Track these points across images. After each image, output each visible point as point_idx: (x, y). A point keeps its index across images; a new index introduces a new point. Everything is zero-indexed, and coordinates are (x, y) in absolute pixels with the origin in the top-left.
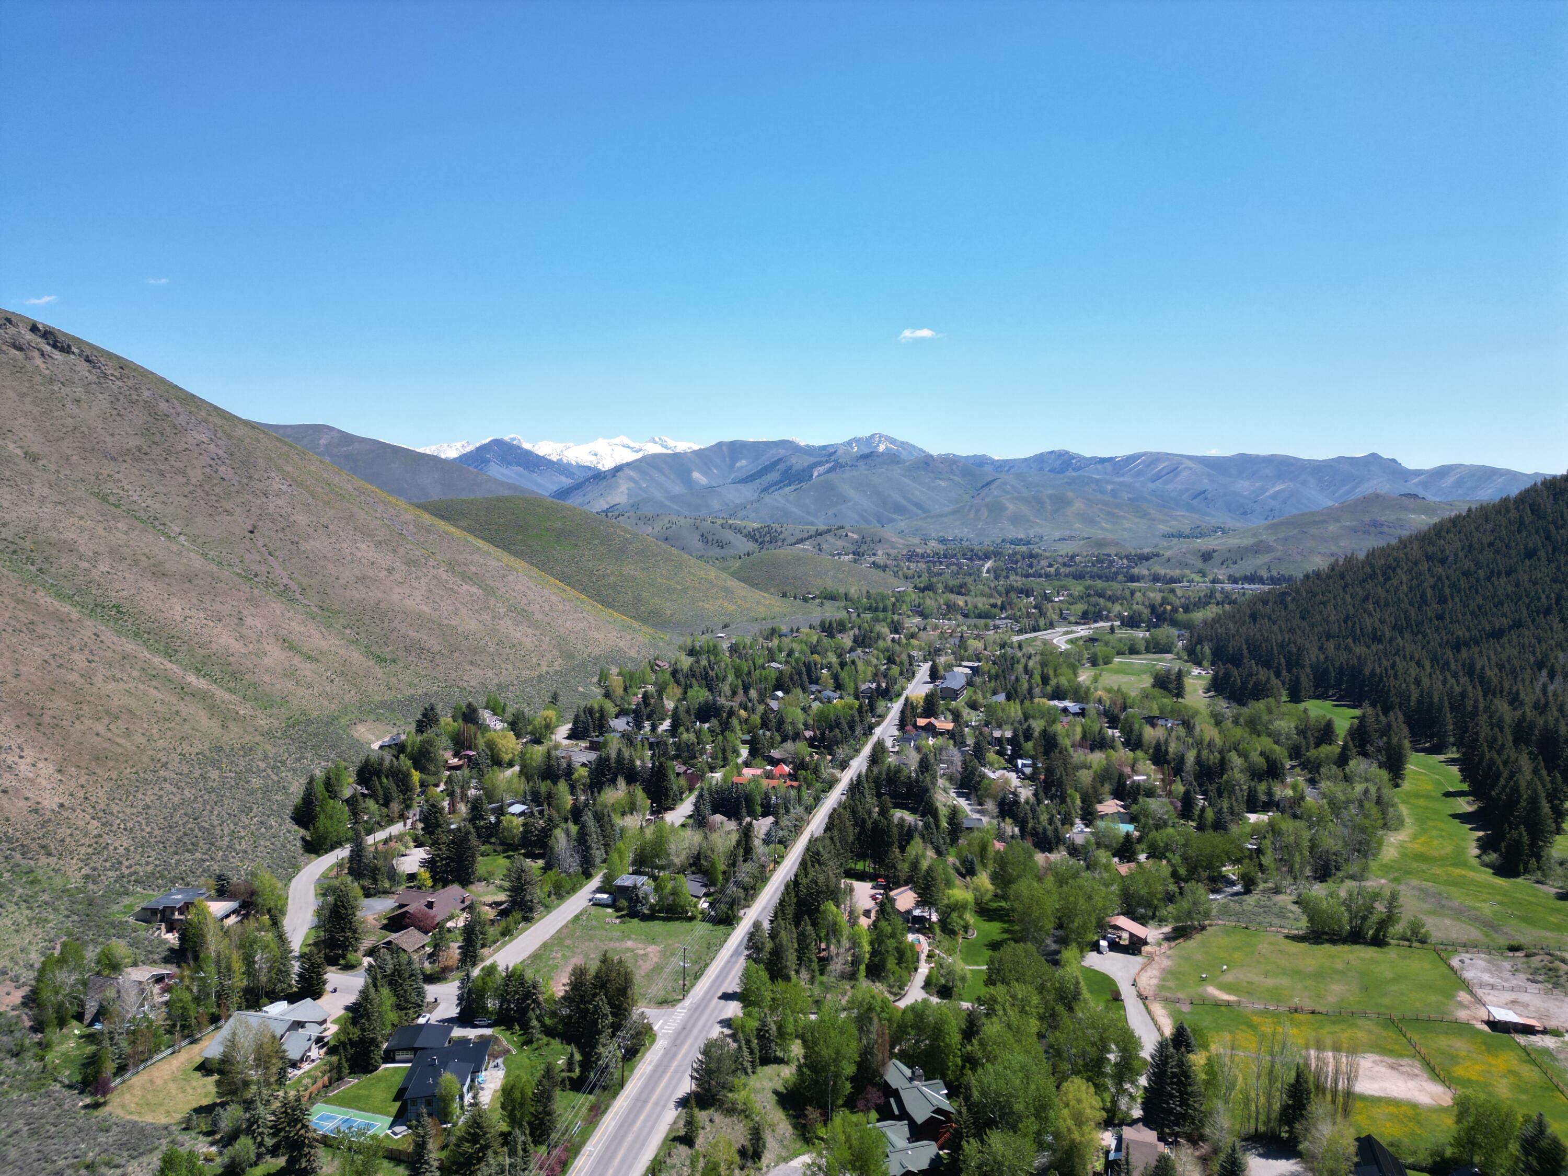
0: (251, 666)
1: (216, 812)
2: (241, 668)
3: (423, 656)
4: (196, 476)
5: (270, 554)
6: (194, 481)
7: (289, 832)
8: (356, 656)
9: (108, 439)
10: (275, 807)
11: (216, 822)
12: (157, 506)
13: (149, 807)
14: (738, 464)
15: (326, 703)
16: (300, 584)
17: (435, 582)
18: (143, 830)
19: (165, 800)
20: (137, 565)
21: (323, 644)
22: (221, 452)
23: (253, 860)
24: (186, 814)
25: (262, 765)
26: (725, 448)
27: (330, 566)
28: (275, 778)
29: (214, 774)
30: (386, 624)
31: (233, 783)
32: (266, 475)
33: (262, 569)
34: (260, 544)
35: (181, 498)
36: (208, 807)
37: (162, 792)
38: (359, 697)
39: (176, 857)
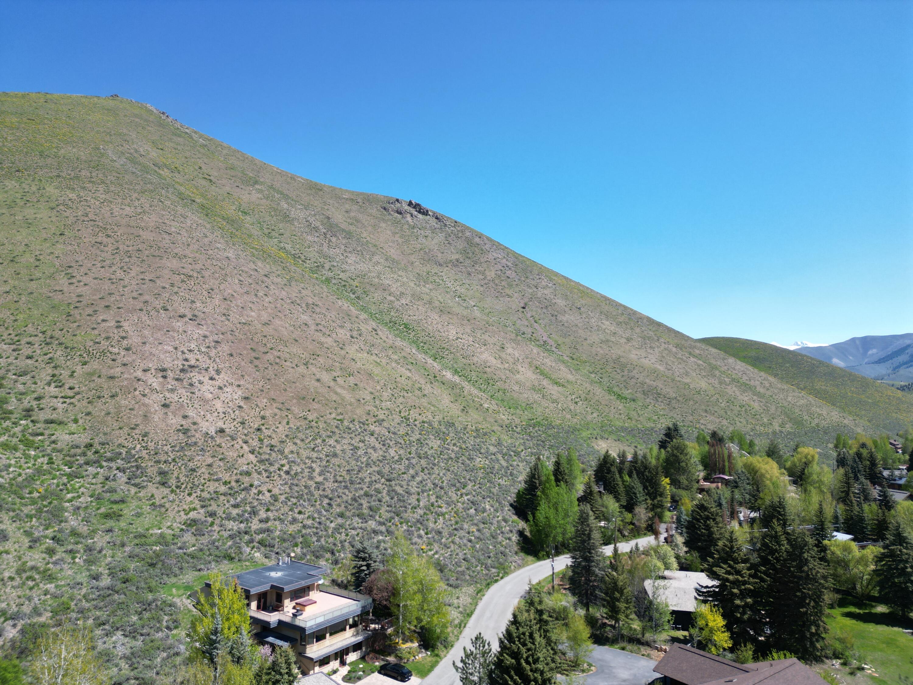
0: (504, 377)
1: (418, 479)
2: (495, 377)
3: (660, 400)
4: (491, 274)
5: (536, 322)
6: (489, 278)
7: (505, 521)
8: (599, 392)
9: (440, 255)
10: (495, 490)
11: (414, 490)
12: (463, 290)
13: (335, 455)
14: (870, 352)
15: (569, 416)
16: (556, 341)
17: (666, 352)
18: (311, 478)
19: (360, 452)
20: (430, 304)
21: (570, 377)
22: (509, 264)
23: (446, 547)
24: (379, 473)
25: (492, 449)
26: (858, 342)
27: (580, 331)
28: (504, 464)
29: (435, 443)
30: (626, 373)
31: (453, 455)
32: (538, 277)
33: (529, 330)
34: (529, 315)
35: (479, 287)
36: (412, 472)
37: (361, 445)
38: (600, 419)
39: (340, 520)
